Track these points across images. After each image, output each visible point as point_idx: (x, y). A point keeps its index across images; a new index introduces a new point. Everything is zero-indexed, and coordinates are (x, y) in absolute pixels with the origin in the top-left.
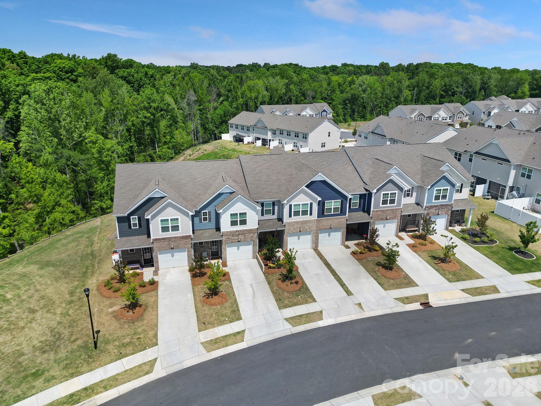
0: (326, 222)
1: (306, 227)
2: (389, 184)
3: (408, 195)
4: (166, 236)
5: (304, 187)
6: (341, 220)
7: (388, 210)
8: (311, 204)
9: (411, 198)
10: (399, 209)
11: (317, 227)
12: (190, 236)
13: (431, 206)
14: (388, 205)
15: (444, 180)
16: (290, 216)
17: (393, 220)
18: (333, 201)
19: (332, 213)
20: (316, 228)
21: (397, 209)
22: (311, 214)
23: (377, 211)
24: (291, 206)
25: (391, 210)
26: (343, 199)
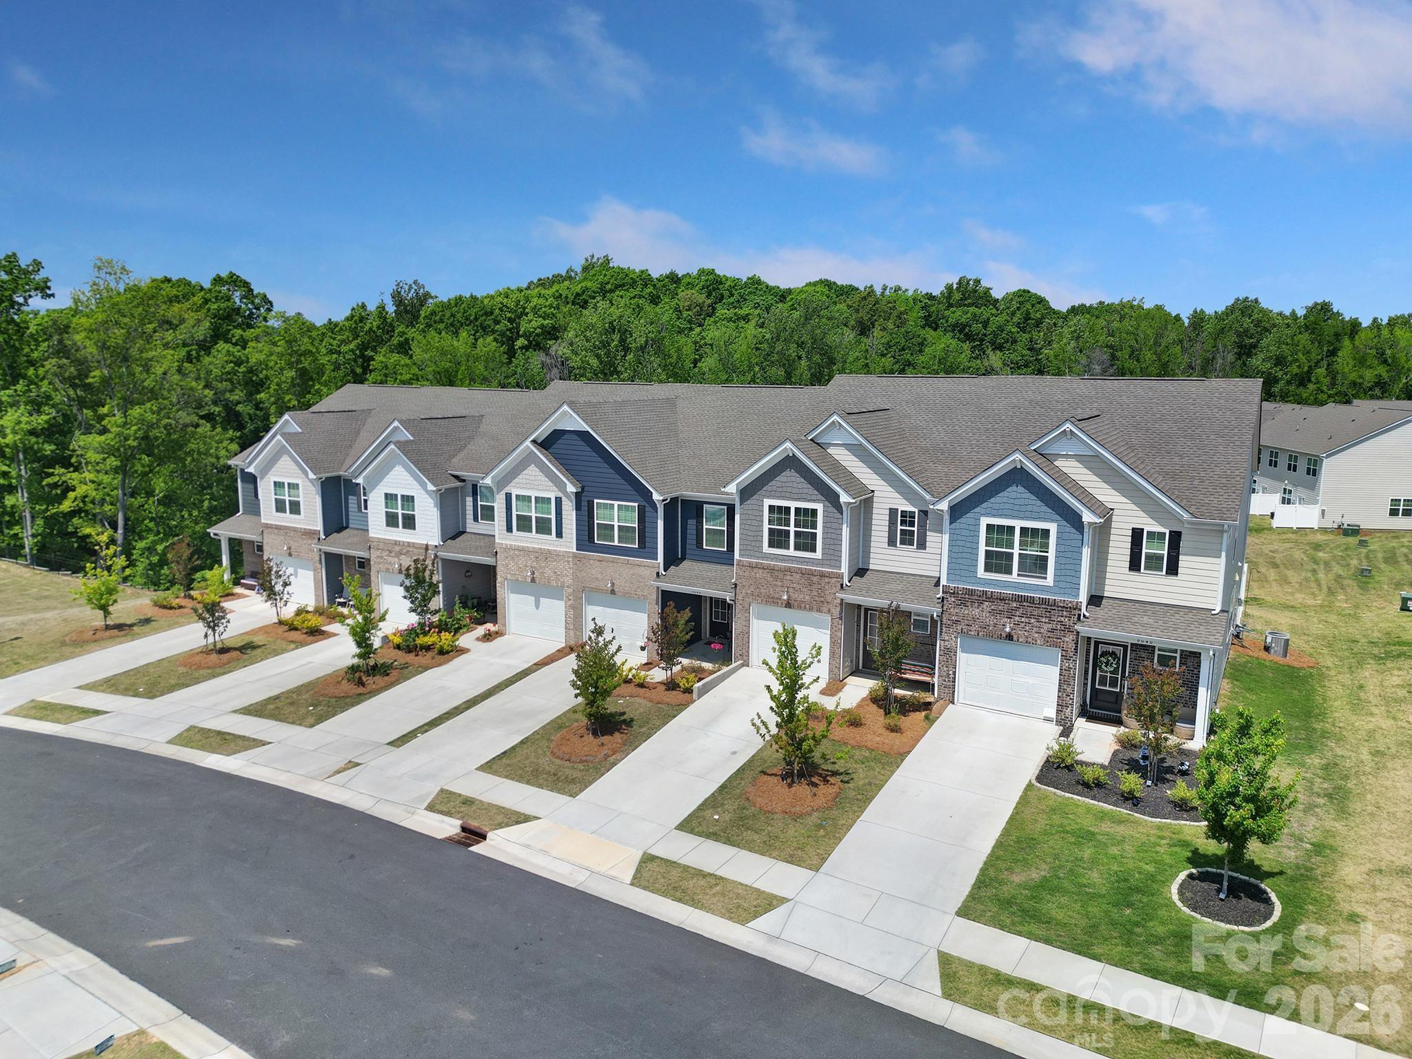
0: (601, 568)
1: (548, 572)
2: (787, 473)
3: (907, 538)
4: (282, 522)
5: (528, 443)
6: (641, 571)
7: (789, 570)
8: (559, 501)
9: (921, 554)
10: (829, 576)
11: (575, 577)
12: (316, 533)
13: (971, 592)
14: (791, 552)
15: (1020, 489)
16: (509, 529)
17: (815, 614)
18: (616, 503)
19: (616, 543)
20: (573, 579)
21: (822, 575)
22: (559, 534)
23: (751, 566)
24: (508, 496)
25: (803, 573)
26: (644, 503)
